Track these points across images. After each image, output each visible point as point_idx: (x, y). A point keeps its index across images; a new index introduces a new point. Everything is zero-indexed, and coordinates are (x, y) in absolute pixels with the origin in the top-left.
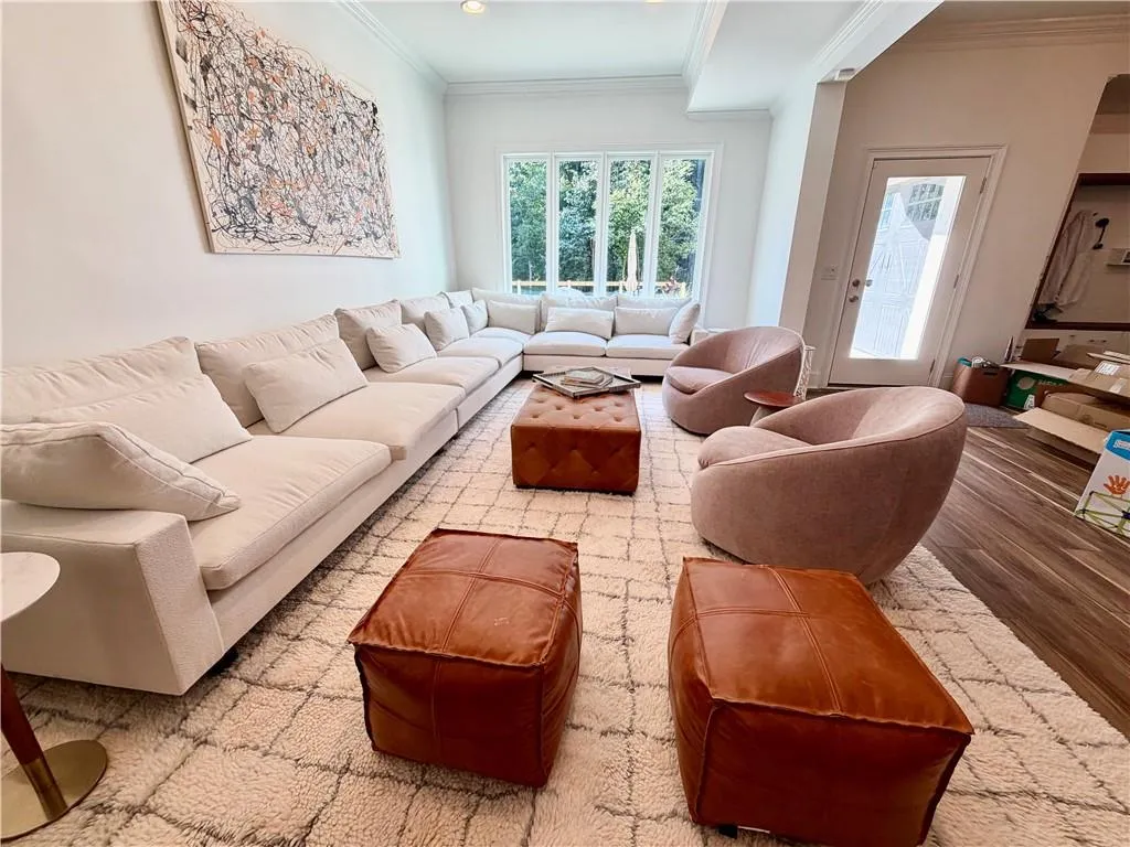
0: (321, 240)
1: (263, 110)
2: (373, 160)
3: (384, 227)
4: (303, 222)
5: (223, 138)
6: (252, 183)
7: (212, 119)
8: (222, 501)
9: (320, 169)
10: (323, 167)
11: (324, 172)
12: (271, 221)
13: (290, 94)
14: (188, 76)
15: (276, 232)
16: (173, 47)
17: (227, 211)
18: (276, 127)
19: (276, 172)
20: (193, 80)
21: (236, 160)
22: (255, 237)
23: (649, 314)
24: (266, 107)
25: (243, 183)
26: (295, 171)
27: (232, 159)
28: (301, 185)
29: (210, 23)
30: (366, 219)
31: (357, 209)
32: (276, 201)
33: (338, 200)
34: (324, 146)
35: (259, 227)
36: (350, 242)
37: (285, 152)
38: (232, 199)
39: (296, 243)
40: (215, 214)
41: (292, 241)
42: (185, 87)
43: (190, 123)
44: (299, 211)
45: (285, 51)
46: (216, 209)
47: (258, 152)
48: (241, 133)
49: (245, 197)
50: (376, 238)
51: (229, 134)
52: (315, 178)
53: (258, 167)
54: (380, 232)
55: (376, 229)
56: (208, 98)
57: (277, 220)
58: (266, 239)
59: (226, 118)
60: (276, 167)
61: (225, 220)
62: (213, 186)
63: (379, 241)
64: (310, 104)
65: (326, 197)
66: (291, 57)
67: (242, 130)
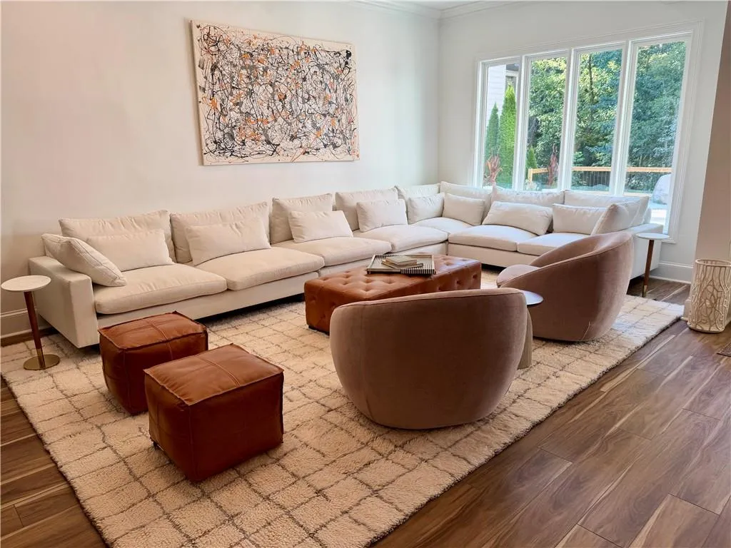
0: (282, 152)
1: (248, 81)
2: (340, 92)
3: (345, 138)
4: (269, 143)
5: (219, 102)
6: (234, 124)
7: (213, 95)
8: (117, 281)
9: (288, 107)
10: (291, 105)
11: (291, 108)
12: (244, 144)
13: (270, 66)
14: (203, 76)
15: (247, 150)
16: (197, 64)
17: (215, 142)
18: (256, 88)
19: (252, 115)
20: (206, 78)
21: (225, 113)
22: (232, 155)
23: (585, 213)
24: (250, 79)
25: (228, 125)
26: (266, 112)
27: (223, 113)
28: (270, 119)
29: (220, 44)
30: (326, 135)
31: (318, 129)
32: (249, 132)
33: (300, 125)
34: (294, 92)
35: (235, 149)
36: (308, 153)
37: (261, 102)
38: (219, 135)
39: (262, 156)
40: (207, 145)
41: (259, 156)
42: (201, 81)
43: (200, 99)
44: (267, 136)
45: (270, 42)
46: (209, 142)
47: (241, 106)
48: (230, 98)
49: (228, 133)
50: (335, 146)
51: (223, 100)
52: (283, 113)
53: (239, 115)
54: (340, 142)
55: (336, 140)
56: (213, 84)
57: (249, 143)
58: (239, 155)
59: (222, 92)
60: (252, 112)
61: (212, 147)
62: (208, 129)
63: (338, 149)
64: (285, 68)
65: (290, 124)
66: (274, 44)
67: (232, 96)
